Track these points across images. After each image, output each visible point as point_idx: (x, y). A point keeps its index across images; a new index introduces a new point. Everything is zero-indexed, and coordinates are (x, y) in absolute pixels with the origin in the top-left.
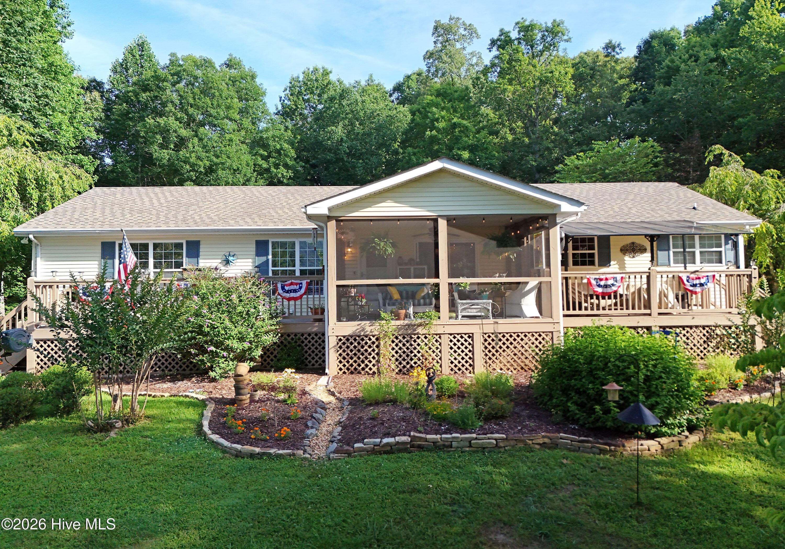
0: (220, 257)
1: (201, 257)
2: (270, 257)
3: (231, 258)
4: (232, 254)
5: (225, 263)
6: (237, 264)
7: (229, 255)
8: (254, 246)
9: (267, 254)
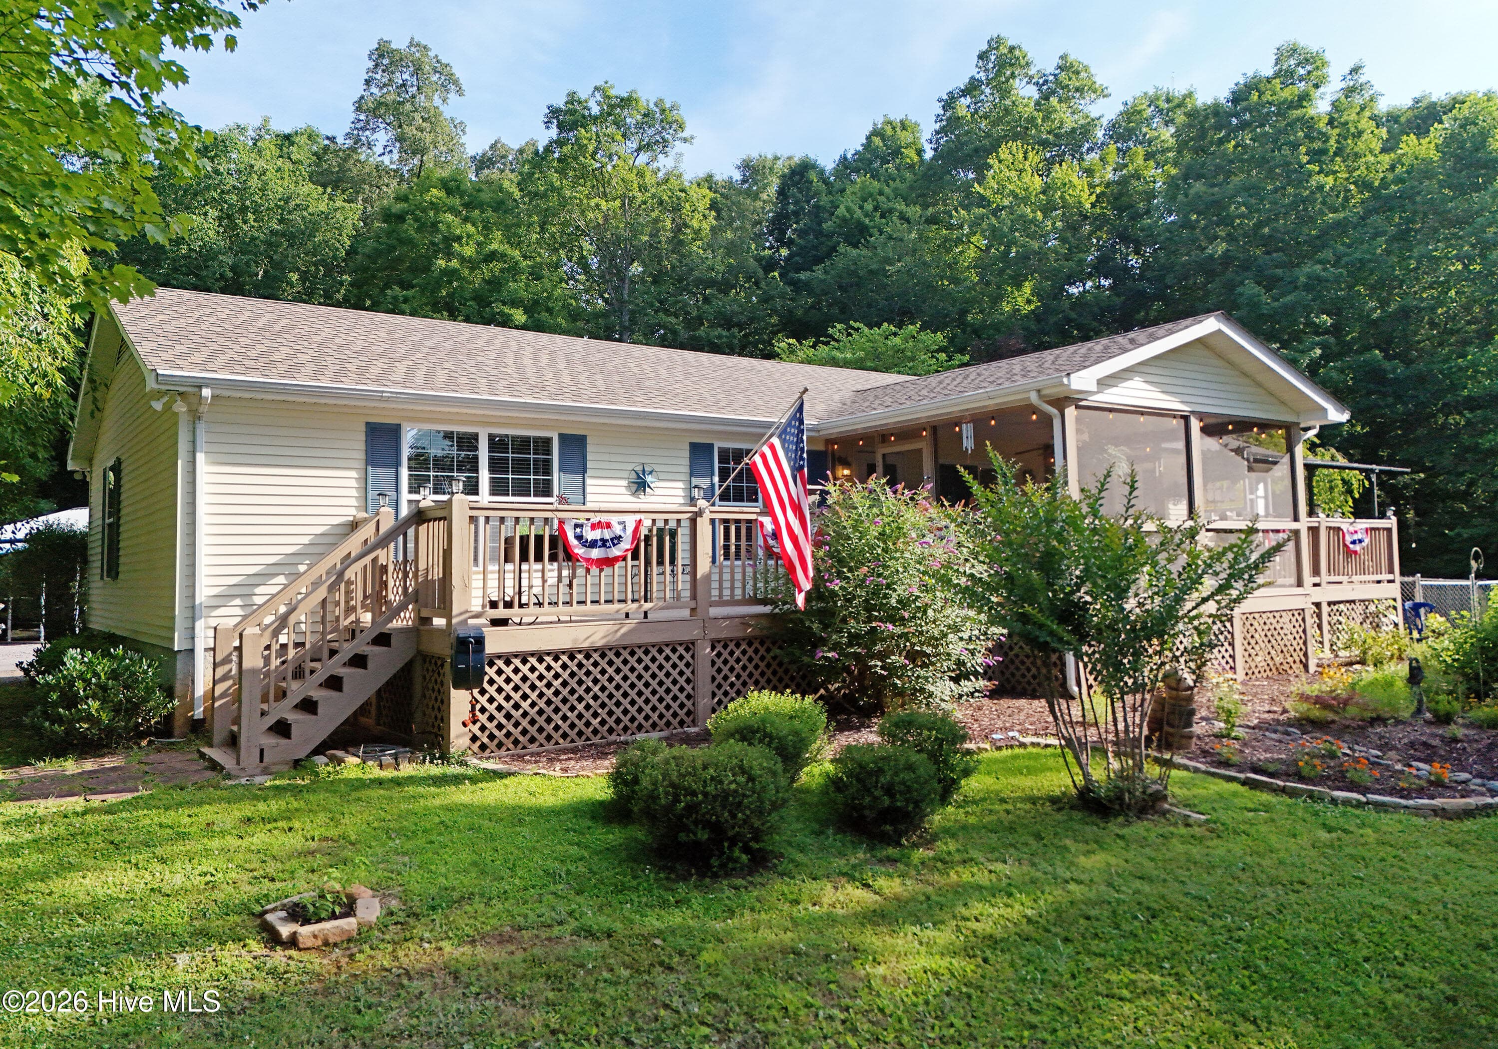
0: (626, 474)
1: (589, 473)
2: (716, 479)
3: (649, 479)
4: (647, 469)
5: (634, 487)
6: (657, 492)
7: (644, 471)
8: (687, 454)
9: (712, 474)
